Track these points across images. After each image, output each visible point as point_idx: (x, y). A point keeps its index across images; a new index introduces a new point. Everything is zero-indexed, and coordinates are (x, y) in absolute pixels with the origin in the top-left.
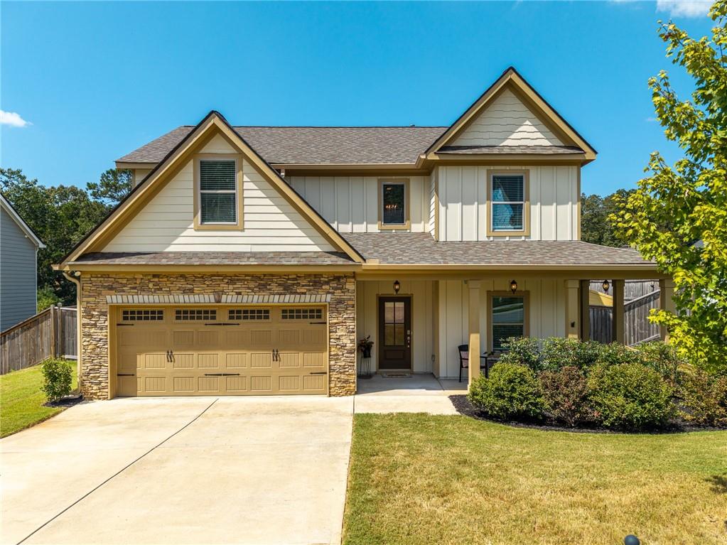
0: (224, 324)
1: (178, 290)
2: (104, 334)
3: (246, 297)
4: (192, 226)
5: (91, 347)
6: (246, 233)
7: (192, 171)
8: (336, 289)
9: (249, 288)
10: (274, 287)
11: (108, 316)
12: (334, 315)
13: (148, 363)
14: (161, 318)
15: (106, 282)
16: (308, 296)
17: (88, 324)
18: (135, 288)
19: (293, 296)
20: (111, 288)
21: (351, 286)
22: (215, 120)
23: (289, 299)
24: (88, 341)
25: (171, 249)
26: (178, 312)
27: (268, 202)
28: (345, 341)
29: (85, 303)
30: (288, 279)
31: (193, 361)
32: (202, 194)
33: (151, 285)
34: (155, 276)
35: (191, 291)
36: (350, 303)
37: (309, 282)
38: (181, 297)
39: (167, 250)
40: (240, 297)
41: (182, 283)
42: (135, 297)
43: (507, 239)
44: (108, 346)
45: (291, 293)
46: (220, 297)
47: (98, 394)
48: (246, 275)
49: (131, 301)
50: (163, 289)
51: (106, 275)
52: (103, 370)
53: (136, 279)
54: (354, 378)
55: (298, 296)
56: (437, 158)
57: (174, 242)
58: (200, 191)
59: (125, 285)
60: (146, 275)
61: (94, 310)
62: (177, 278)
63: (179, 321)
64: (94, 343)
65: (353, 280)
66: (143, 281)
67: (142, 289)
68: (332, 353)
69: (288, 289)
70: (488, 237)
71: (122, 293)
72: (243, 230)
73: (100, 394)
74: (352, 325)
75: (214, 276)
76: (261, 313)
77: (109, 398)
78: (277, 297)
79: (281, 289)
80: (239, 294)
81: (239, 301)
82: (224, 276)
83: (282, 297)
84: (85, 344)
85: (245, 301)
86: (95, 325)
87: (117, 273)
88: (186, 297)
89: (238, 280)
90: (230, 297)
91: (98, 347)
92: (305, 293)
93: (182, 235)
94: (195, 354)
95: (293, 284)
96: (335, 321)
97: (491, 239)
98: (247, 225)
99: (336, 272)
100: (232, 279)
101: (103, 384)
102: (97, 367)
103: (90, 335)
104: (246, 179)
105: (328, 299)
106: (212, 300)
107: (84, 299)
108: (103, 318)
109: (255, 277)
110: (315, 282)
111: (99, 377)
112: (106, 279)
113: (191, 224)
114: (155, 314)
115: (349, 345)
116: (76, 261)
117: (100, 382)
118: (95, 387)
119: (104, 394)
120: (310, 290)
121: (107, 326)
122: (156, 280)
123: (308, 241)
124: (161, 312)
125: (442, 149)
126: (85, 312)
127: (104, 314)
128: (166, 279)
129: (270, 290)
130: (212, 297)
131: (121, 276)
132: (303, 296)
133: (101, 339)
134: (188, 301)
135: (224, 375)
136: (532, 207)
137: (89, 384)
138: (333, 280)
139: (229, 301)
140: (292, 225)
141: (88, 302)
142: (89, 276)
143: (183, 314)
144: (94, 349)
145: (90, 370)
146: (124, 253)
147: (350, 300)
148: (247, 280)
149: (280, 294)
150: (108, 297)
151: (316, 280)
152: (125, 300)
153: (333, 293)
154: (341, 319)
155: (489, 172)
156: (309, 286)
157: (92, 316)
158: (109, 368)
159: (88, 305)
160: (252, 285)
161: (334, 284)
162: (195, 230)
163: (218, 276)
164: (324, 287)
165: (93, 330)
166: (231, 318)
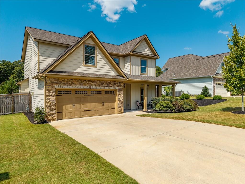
0: (90, 95)
1: (79, 84)
2: (54, 98)
3: (97, 87)
4: (83, 65)
5: (49, 103)
6: (98, 68)
7: (83, 48)
8: (119, 85)
9: (98, 84)
10: (104, 84)
11: (56, 92)
12: (119, 92)
13: (66, 108)
14: (71, 93)
15: (55, 81)
16: (113, 87)
17: (49, 95)
18: (65, 83)
19: (109, 87)
20: (57, 83)
21: (122, 85)
22: (92, 34)
23: (108, 88)
24: (49, 101)
25: (76, 71)
26: (76, 91)
27: (103, 60)
28: (121, 99)
29: (47, 88)
30: (108, 82)
31: (81, 107)
32: (85, 55)
33: (70, 83)
34: (71, 79)
35: (83, 85)
36: (122, 89)
37: (113, 83)
38: (79, 86)
39: (75, 71)
40: (96, 87)
41: (80, 82)
42: (65, 86)
43: (144, 75)
44: (56, 103)
45: (109, 86)
46: (91, 87)
47: (52, 119)
48: (98, 81)
49: (63, 87)
50: (74, 84)
51: (55, 78)
52: (54, 111)
53: (65, 80)
54: (123, 109)
55: (110, 87)
56: (132, 54)
57: (77, 69)
58: (85, 54)
59: (61, 82)
60: (69, 79)
61: (51, 90)
62: (78, 80)
63: (76, 94)
64: (51, 101)
65: (123, 83)
66: (67, 81)
67: (67, 84)
68: (118, 103)
69: (108, 85)
70: (140, 74)
71: (60, 85)
72: (96, 67)
73: (53, 119)
74: (123, 95)
75: (89, 80)
76: (99, 92)
77: (56, 120)
78: (105, 87)
79: (106, 85)
80: (96, 86)
81: (96, 88)
82: (91, 80)
83: (107, 87)
84: (47, 102)
85: (97, 88)
86: (51, 96)
87: (59, 78)
88: (81, 86)
89: (96, 82)
90: (93, 87)
91: (52, 103)
92: (112, 86)
93: (80, 67)
94: (81, 104)
95: (109, 84)
96: (119, 94)
97: (141, 75)
98: (98, 66)
99: (119, 81)
100: (94, 81)
101: (54, 116)
102: (52, 110)
103: (49, 99)
104: (97, 52)
105: (117, 88)
106: (89, 88)
107: (47, 86)
108: (54, 93)
109: (100, 81)
110: (114, 83)
111: (52, 113)
112: (55, 80)
113: (82, 64)
114: (69, 92)
115: (122, 100)
116: (47, 73)
117: (53, 115)
118: (51, 117)
119: (54, 119)
120: (113, 85)
121: (55, 96)
122: (72, 81)
123: (113, 72)
124: (71, 91)
125: (133, 51)
126: (48, 91)
127: (54, 92)
128: (75, 81)
129: (104, 85)
130: (88, 87)
131: (60, 79)
132: (112, 87)
133: (53, 100)
134: (82, 88)
135: (90, 110)
136: (148, 68)
137: (49, 116)
138: (118, 83)
139: (93, 88)
140: (109, 67)
141: (48, 88)
142: (49, 79)
143: (78, 92)
144: (50, 104)
145: (49, 111)
146: (61, 71)
147: (122, 88)
148: (98, 82)
149: (106, 86)
150: (56, 86)
151: (115, 82)
152: (62, 87)
153: (118, 86)
154: (120, 94)
155: (141, 59)
156: (113, 84)
157: (50, 92)
158: (56, 110)
159: (49, 88)
160: (99, 83)
161: (118, 84)
162: (83, 66)
163: (90, 80)
164: (116, 85)
165: (50, 97)
166: (92, 93)
